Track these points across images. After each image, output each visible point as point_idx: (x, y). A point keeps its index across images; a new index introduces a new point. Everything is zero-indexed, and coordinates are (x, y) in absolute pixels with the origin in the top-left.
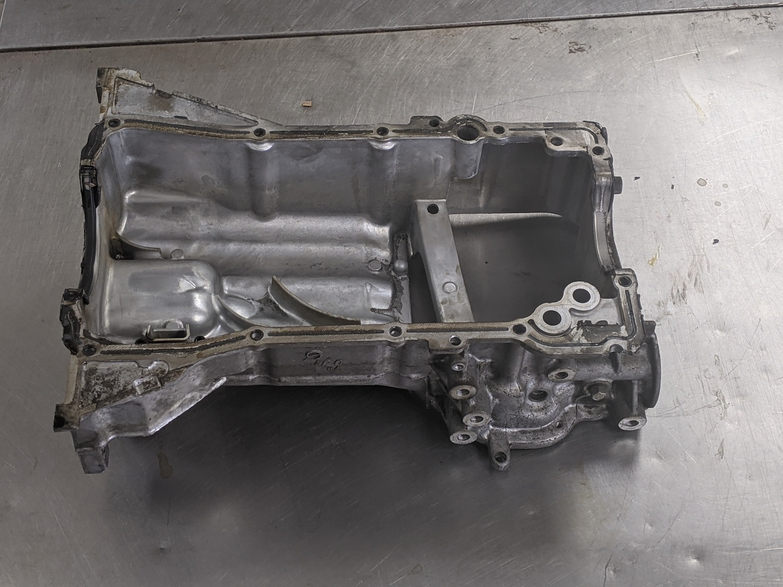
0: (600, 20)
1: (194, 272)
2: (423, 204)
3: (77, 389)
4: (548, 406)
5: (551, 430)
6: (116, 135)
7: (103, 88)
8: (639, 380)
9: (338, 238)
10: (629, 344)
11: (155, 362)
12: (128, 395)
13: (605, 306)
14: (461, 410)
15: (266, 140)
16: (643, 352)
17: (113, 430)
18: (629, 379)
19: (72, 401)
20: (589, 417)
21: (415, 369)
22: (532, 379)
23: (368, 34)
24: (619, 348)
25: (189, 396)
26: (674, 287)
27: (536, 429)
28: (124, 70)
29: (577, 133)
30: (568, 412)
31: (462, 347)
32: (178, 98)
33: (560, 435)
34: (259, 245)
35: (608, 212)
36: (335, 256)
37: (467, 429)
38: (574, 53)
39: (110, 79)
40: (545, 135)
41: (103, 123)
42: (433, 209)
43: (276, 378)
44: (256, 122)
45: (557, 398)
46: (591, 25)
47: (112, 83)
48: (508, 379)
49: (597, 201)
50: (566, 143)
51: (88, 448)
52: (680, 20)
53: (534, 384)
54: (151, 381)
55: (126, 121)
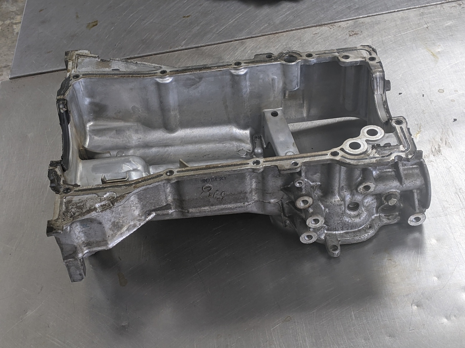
0: (366, 18)
1: (131, 160)
2: (268, 112)
3: (60, 211)
4: (361, 213)
5: (365, 230)
6: (78, 83)
7: (69, 61)
8: (417, 189)
9: (218, 140)
10: (407, 154)
11: (108, 193)
12: (92, 212)
13: (388, 137)
14: (304, 217)
15: (167, 75)
16: (417, 171)
17: (86, 246)
18: (411, 188)
19: (57, 218)
20: (388, 222)
21: (272, 195)
22: (348, 194)
23: (227, 43)
24: (400, 157)
25: (132, 223)
26: (432, 147)
27: (354, 230)
28: (81, 51)
29: (358, 52)
30: (374, 219)
31: (299, 167)
32: (114, 61)
33: (371, 232)
34: (170, 147)
35: (383, 93)
36: (218, 150)
37: (310, 230)
38: (352, 36)
39: (73, 56)
40: (338, 55)
41: (69, 77)
42: (275, 114)
43: (186, 210)
44: (161, 67)
45: (365, 208)
46: (361, 21)
47: (74, 58)
48: (332, 194)
49: (376, 87)
50: (351, 57)
51: (71, 259)
52: (414, 12)
53: (350, 198)
54: (106, 204)
55: (83, 75)
